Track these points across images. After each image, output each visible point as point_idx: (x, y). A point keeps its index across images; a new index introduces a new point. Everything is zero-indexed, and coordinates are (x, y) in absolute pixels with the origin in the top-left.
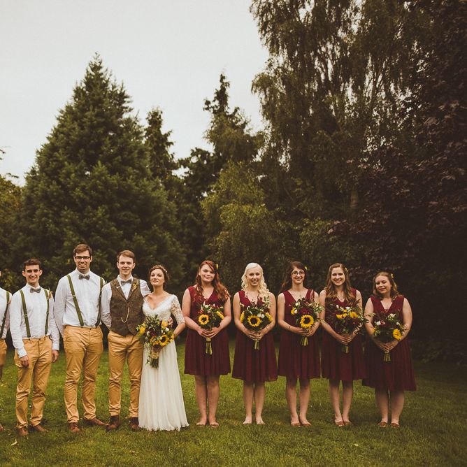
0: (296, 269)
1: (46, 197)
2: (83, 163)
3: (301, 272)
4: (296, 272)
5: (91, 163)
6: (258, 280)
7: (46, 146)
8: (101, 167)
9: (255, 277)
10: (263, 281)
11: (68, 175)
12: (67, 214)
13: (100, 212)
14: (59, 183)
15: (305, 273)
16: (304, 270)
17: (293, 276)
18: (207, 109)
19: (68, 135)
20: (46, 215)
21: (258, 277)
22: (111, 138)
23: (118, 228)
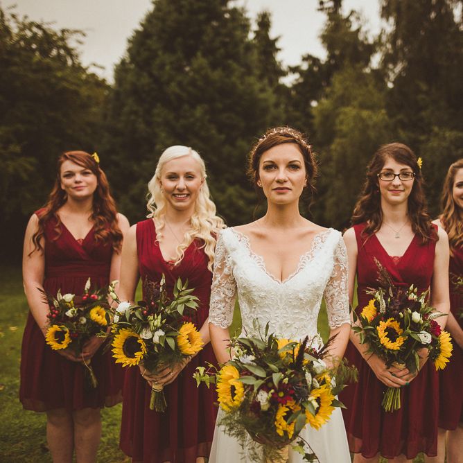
0: (391, 164)
1: (135, 92)
2: (180, 54)
3: (404, 174)
4: (390, 173)
5: (189, 54)
6: (190, 193)
7: (137, 32)
8: (200, 61)
9: (182, 183)
10: (204, 196)
11: (162, 66)
12: (160, 113)
13: (199, 112)
14: (151, 75)
15: (416, 177)
16: (415, 167)
17: (384, 181)
18: (322, 10)
19: (163, 20)
20: (135, 113)
21: (191, 184)
22: (213, 28)
23: (220, 131)
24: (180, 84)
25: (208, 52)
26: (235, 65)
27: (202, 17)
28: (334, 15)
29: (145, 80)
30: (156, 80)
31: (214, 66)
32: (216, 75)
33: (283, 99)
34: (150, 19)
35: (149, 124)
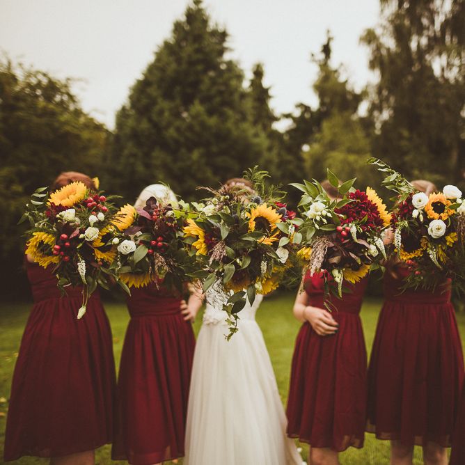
7: (138, 81)
13: (195, 155)
18: (313, 61)
19: (163, 70)
22: (210, 78)
23: (216, 173)
24: (178, 129)
25: (205, 100)
26: (230, 112)
27: (200, 67)
28: (324, 66)
29: (145, 125)
30: (155, 125)
31: (211, 113)
32: (213, 121)
33: (276, 144)
34: (152, 69)
35: (147, 166)
